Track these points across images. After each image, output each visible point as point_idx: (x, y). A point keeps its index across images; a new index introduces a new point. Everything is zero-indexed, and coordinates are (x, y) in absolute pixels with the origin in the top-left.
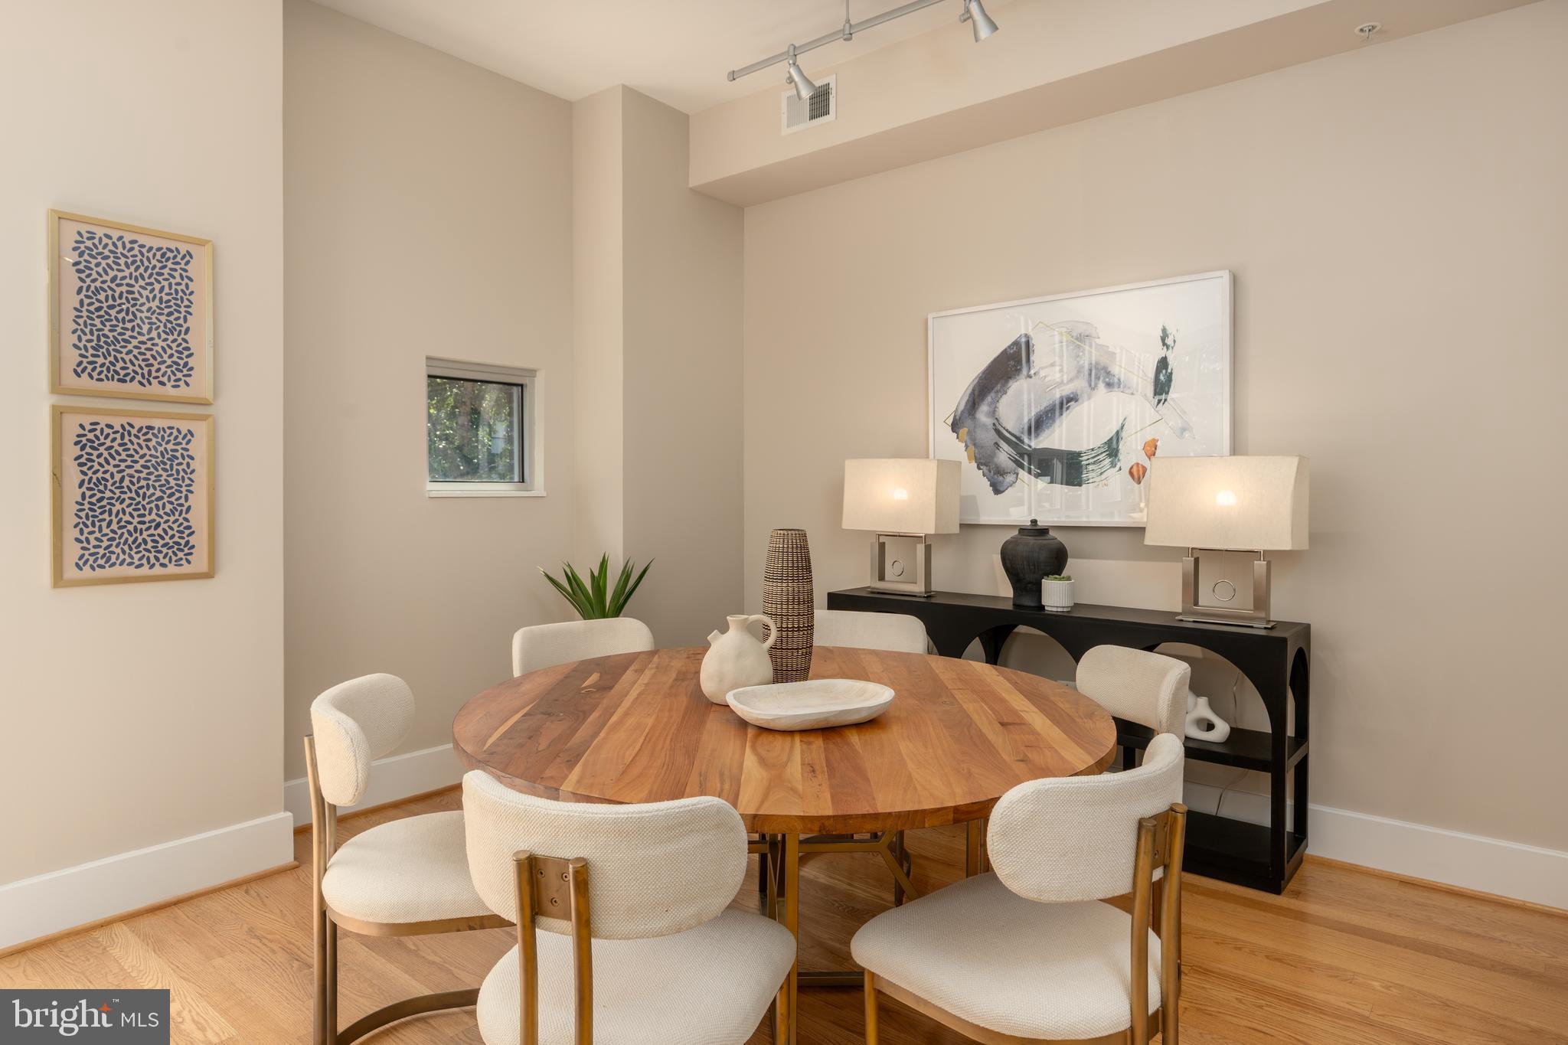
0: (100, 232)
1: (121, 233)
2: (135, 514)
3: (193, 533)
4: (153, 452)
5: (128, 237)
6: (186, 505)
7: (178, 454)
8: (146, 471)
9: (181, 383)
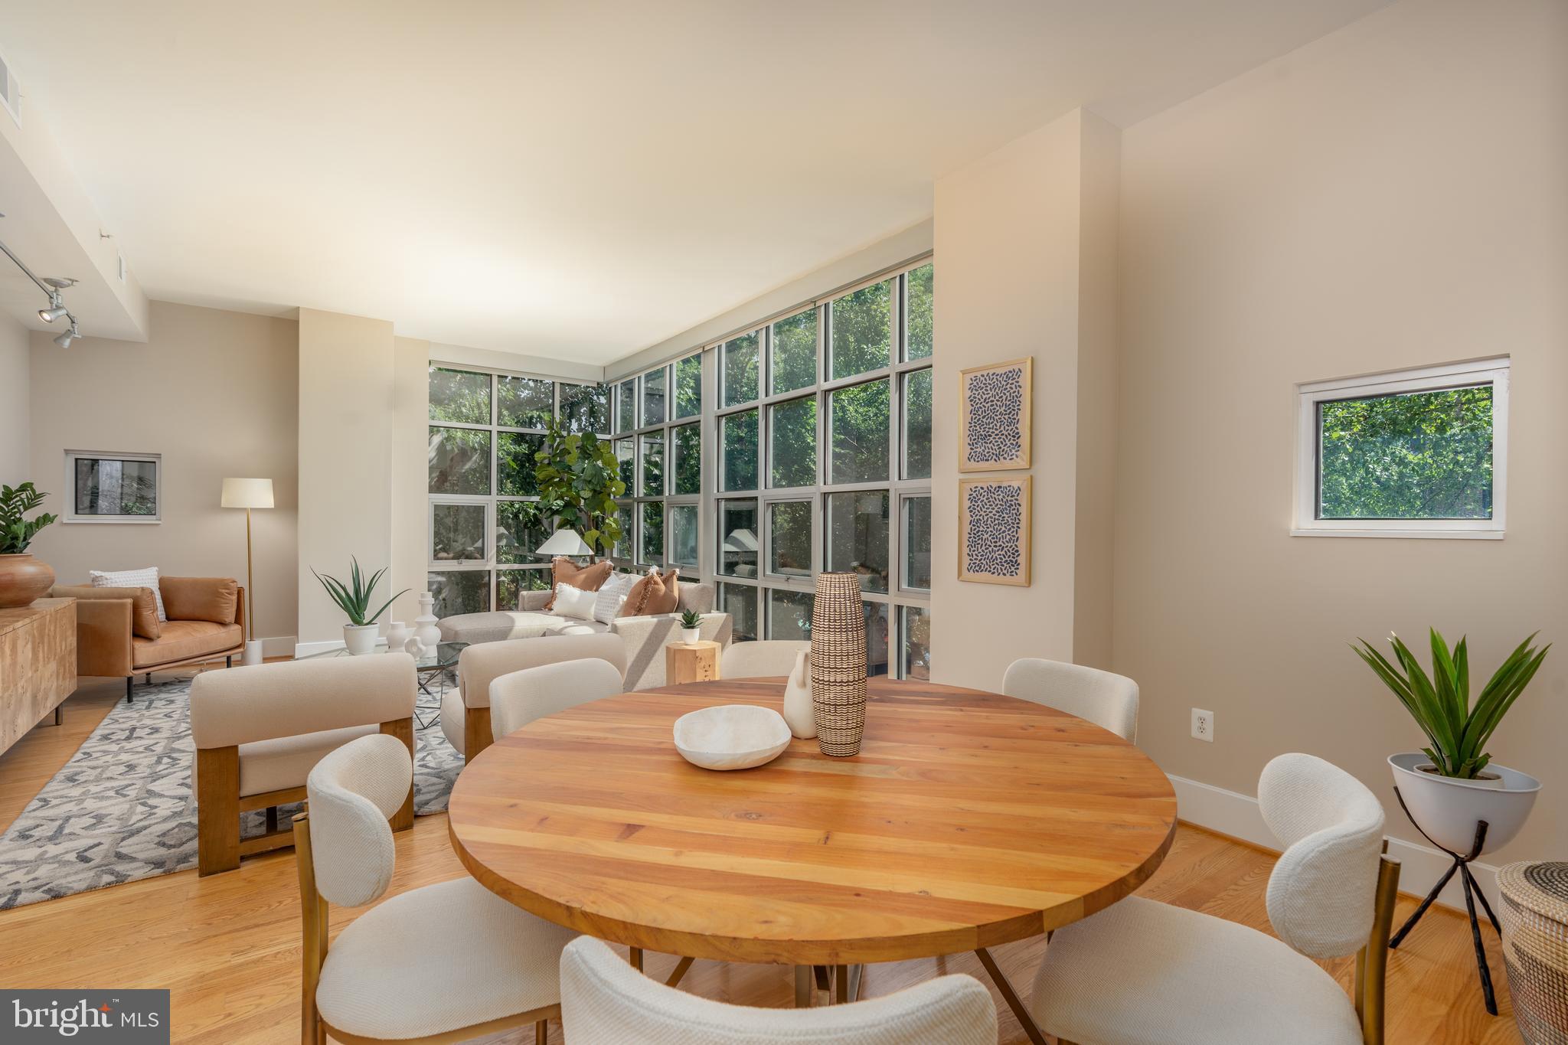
0: (979, 374)
1: (988, 372)
2: (993, 541)
3: (1019, 555)
4: (1001, 502)
5: (991, 372)
6: (1016, 536)
7: (1013, 503)
8: (998, 514)
9: (1014, 457)
